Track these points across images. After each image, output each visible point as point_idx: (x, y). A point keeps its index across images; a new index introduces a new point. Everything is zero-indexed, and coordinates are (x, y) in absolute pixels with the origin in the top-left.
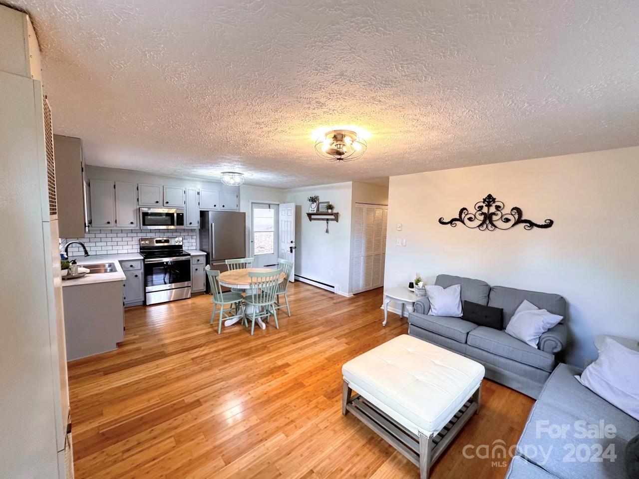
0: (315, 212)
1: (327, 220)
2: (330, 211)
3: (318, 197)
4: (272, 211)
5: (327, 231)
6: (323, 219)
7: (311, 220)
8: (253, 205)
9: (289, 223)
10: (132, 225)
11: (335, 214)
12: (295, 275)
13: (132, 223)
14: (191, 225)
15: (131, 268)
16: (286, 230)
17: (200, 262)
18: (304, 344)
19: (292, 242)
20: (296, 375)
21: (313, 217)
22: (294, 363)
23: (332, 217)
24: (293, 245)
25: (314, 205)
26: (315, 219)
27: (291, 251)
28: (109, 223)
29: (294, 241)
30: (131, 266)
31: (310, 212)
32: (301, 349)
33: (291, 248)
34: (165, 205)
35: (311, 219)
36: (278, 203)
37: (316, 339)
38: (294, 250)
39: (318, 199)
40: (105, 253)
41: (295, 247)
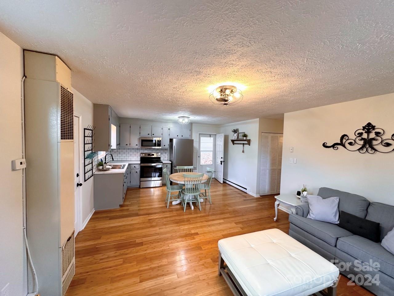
0: (236, 139)
1: (243, 144)
2: (245, 138)
3: (238, 129)
4: (212, 138)
5: (243, 152)
6: (241, 144)
7: (234, 145)
8: (200, 135)
9: (221, 146)
10: (137, 146)
11: (248, 140)
12: (223, 179)
13: (137, 145)
14: (165, 147)
15: (134, 168)
16: (219, 150)
17: (167, 167)
18: (213, 223)
19: (222, 158)
20: (199, 241)
21: (235, 142)
22: (201, 234)
23: (246, 142)
24: (222, 160)
25: (236, 135)
26: (236, 144)
27: (221, 164)
28: (127, 145)
29: (223, 157)
30: (135, 167)
31: (233, 139)
32: (209, 226)
33: (221, 161)
34: (152, 136)
35: (234, 144)
36: (215, 134)
37: (222, 221)
38: (223, 163)
39: (238, 131)
40: (125, 159)
41: (224, 161)
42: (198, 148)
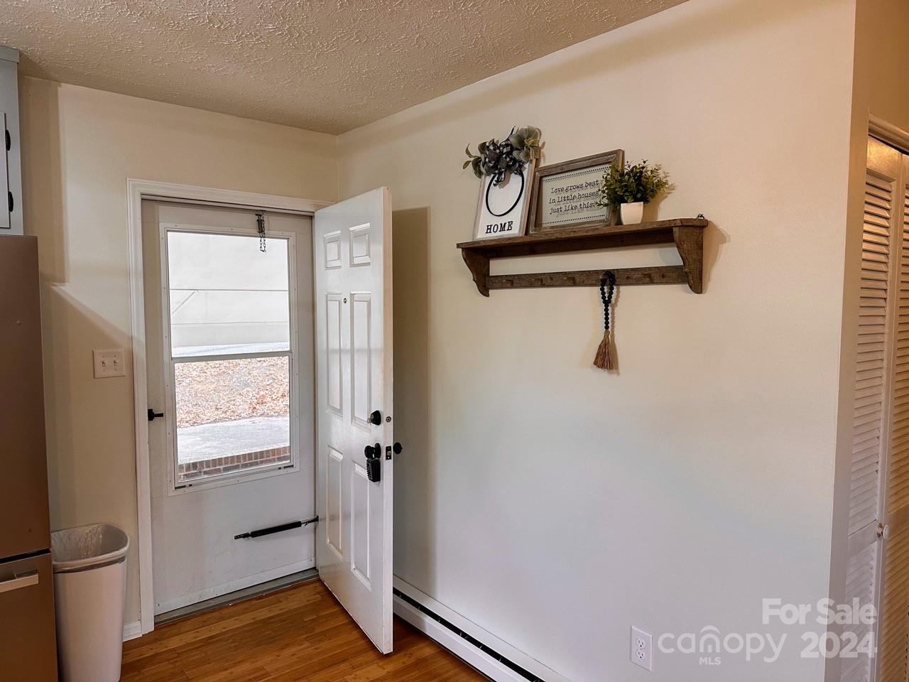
0: (516, 231)
1: (609, 280)
2: (632, 213)
3: (532, 133)
4: (278, 248)
5: (606, 358)
7: (484, 290)
9: (360, 308)
16: (346, 344)
19: (376, 418)
21: (499, 267)
23: (664, 256)
24: (383, 435)
25: (509, 194)
26: (512, 282)
27: (375, 474)
29: (387, 411)
31: (482, 235)
33: (373, 453)
35: (485, 283)
38: (387, 467)
39: (538, 150)
41: (397, 448)
42: (139, 332)
